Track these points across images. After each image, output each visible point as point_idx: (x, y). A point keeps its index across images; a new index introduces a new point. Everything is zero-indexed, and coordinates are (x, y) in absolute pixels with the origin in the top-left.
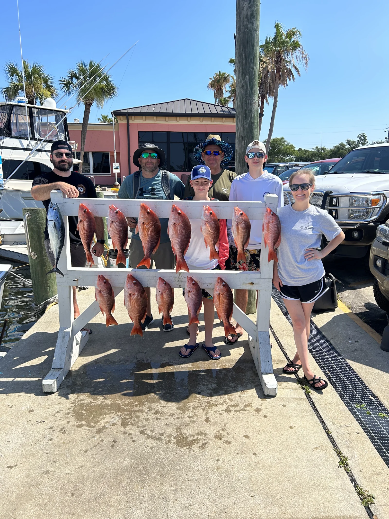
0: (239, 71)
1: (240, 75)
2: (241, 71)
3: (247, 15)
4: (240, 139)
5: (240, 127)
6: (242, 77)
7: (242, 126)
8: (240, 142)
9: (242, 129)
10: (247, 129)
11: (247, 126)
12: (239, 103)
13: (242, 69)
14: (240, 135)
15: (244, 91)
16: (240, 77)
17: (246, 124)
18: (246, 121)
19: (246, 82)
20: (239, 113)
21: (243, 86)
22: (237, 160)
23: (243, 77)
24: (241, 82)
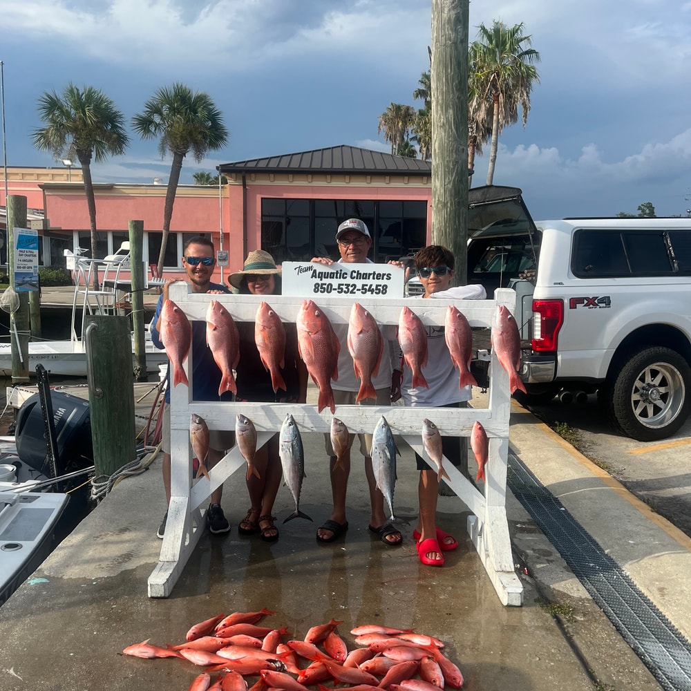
0: (437, 102)
1: (439, 108)
2: (440, 102)
3: (449, 19)
4: (440, 206)
5: (439, 188)
6: (442, 111)
7: (441, 186)
8: (438, 211)
9: (442, 191)
10: (450, 191)
11: (450, 186)
12: (437, 151)
13: (443, 99)
14: (439, 200)
15: (445, 132)
16: (440, 112)
17: (449, 182)
18: (449, 179)
19: (447, 119)
20: (437, 166)
21: (443, 124)
22: (435, 240)
23: (444, 111)
24: (440, 118)
